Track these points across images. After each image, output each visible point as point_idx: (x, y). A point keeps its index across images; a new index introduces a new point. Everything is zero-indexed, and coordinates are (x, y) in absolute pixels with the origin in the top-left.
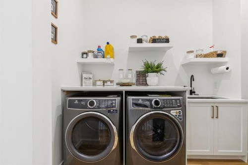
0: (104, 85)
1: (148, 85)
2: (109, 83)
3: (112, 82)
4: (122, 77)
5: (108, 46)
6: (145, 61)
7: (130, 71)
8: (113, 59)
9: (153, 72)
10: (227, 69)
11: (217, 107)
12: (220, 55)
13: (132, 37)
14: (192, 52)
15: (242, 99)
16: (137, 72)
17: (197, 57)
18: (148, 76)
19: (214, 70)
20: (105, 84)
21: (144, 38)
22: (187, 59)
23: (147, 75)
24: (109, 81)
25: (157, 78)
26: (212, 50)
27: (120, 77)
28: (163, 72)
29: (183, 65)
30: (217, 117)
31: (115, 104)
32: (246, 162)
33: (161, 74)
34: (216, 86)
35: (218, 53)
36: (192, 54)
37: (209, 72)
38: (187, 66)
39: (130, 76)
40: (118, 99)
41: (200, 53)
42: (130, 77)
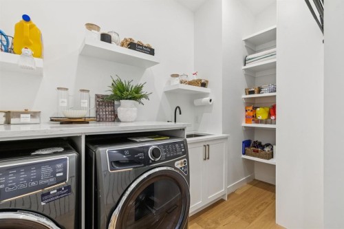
0: (8, 122)
1: (119, 121)
2: (26, 118)
3: (34, 115)
4: (65, 104)
5: (28, 24)
6: (115, 79)
7: (85, 94)
8: (40, 60)
9: (130, 99)
10: (211, 101)
11: (208, 145)
12: (204, 85)
13: (90, 26)
14: (177, 76)
15: (223, 133)
16: (97, 96)
17: (181, 82)
18: (119, 105)
19: (197, 102)
20: (13, 121)
21: (114, 36)
22: (172, 84)
23: (116, 103)
24: (26, 112)
25: (135, 109)
26: (195, 78)
27: (61, 104)
28: (143, 100)
29: (166, 92)
30: (208, 158)
31: (65, 172)
32: (226, 199)
33: (140, 102)
34: (197, 120)
35: (203, 81)
36: (177, 78)
37: (192, 103)
38: (170, 94)
39: (85, 103)
40: (70, 157)
41: (184, 78)
42: (86, 105)
